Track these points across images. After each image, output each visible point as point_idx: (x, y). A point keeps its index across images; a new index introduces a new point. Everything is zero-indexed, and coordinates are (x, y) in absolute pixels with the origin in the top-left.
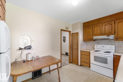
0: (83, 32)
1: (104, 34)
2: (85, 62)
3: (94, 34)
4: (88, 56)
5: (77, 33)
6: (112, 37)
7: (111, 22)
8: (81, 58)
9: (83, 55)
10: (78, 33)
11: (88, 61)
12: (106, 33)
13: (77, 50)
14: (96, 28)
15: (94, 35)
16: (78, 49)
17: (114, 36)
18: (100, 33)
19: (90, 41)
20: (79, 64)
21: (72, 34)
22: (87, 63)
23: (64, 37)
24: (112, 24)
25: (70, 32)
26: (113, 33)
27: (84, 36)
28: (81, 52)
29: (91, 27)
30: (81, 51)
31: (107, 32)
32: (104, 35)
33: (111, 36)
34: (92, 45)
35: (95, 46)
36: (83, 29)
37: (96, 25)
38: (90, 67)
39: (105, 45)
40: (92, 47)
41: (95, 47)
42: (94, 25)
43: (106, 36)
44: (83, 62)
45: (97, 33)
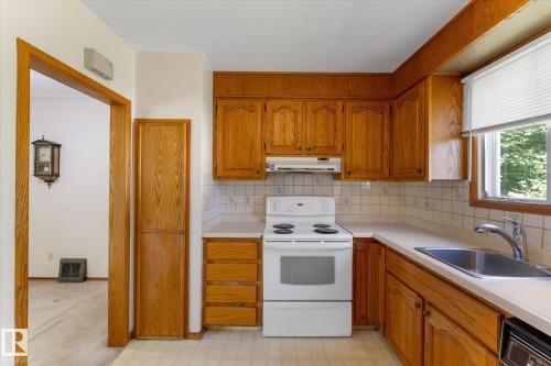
0: (215, 127)
1: (309, 149)
2: (232, 305)
3: (268, 145)
4: (248, 261)
5: (184, 127)
6: (335, 164)
7: (332, 103)
8: (206, 283)
9: (221, 261)
10: (188, 123)
11: (247, 294)
12: (315, 147)
13: (182, 237)
14: (278, 116)
15: (268, 150)
16: (186, 232)
17: (339, 159)
18: (296, 142)
19: (251, 178)
20: (195, 325)
21: (140, 122)
22: (242, 305)
23: (39, 144)
24: (334, 112)
25: (118, 104)
26: (339, 147)
27: (220, 147)
28: (210, 244)
29: (259, 105)
30: (207, 241)
31: (319, 144)
32: (309, 152)
33: (331, 159)
34: (252, 201)
35: (269, 201)
36: (216, 107)
37: (278, 103)
38: (258, 321)
39: (305, 198)
40: (249, 209)
41: (269, 211)
42: (268, 99)
43: (315, 159)
44: (217, 305)
45: (284, 142)
